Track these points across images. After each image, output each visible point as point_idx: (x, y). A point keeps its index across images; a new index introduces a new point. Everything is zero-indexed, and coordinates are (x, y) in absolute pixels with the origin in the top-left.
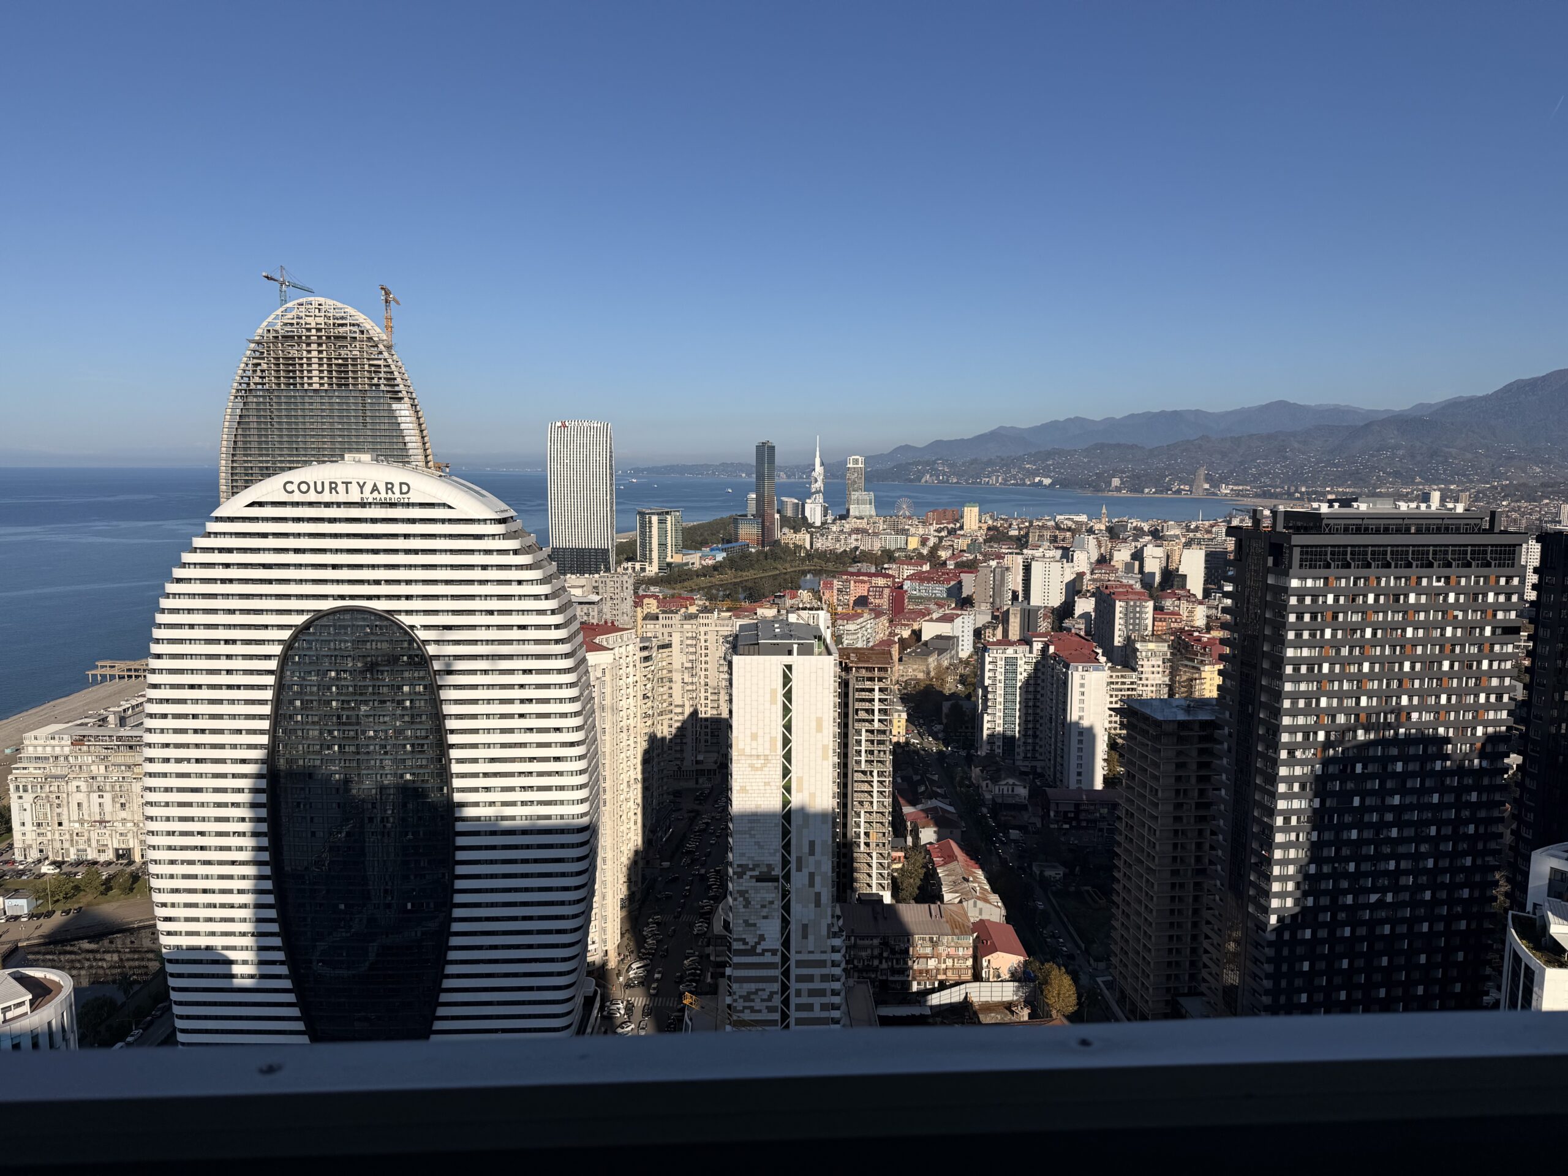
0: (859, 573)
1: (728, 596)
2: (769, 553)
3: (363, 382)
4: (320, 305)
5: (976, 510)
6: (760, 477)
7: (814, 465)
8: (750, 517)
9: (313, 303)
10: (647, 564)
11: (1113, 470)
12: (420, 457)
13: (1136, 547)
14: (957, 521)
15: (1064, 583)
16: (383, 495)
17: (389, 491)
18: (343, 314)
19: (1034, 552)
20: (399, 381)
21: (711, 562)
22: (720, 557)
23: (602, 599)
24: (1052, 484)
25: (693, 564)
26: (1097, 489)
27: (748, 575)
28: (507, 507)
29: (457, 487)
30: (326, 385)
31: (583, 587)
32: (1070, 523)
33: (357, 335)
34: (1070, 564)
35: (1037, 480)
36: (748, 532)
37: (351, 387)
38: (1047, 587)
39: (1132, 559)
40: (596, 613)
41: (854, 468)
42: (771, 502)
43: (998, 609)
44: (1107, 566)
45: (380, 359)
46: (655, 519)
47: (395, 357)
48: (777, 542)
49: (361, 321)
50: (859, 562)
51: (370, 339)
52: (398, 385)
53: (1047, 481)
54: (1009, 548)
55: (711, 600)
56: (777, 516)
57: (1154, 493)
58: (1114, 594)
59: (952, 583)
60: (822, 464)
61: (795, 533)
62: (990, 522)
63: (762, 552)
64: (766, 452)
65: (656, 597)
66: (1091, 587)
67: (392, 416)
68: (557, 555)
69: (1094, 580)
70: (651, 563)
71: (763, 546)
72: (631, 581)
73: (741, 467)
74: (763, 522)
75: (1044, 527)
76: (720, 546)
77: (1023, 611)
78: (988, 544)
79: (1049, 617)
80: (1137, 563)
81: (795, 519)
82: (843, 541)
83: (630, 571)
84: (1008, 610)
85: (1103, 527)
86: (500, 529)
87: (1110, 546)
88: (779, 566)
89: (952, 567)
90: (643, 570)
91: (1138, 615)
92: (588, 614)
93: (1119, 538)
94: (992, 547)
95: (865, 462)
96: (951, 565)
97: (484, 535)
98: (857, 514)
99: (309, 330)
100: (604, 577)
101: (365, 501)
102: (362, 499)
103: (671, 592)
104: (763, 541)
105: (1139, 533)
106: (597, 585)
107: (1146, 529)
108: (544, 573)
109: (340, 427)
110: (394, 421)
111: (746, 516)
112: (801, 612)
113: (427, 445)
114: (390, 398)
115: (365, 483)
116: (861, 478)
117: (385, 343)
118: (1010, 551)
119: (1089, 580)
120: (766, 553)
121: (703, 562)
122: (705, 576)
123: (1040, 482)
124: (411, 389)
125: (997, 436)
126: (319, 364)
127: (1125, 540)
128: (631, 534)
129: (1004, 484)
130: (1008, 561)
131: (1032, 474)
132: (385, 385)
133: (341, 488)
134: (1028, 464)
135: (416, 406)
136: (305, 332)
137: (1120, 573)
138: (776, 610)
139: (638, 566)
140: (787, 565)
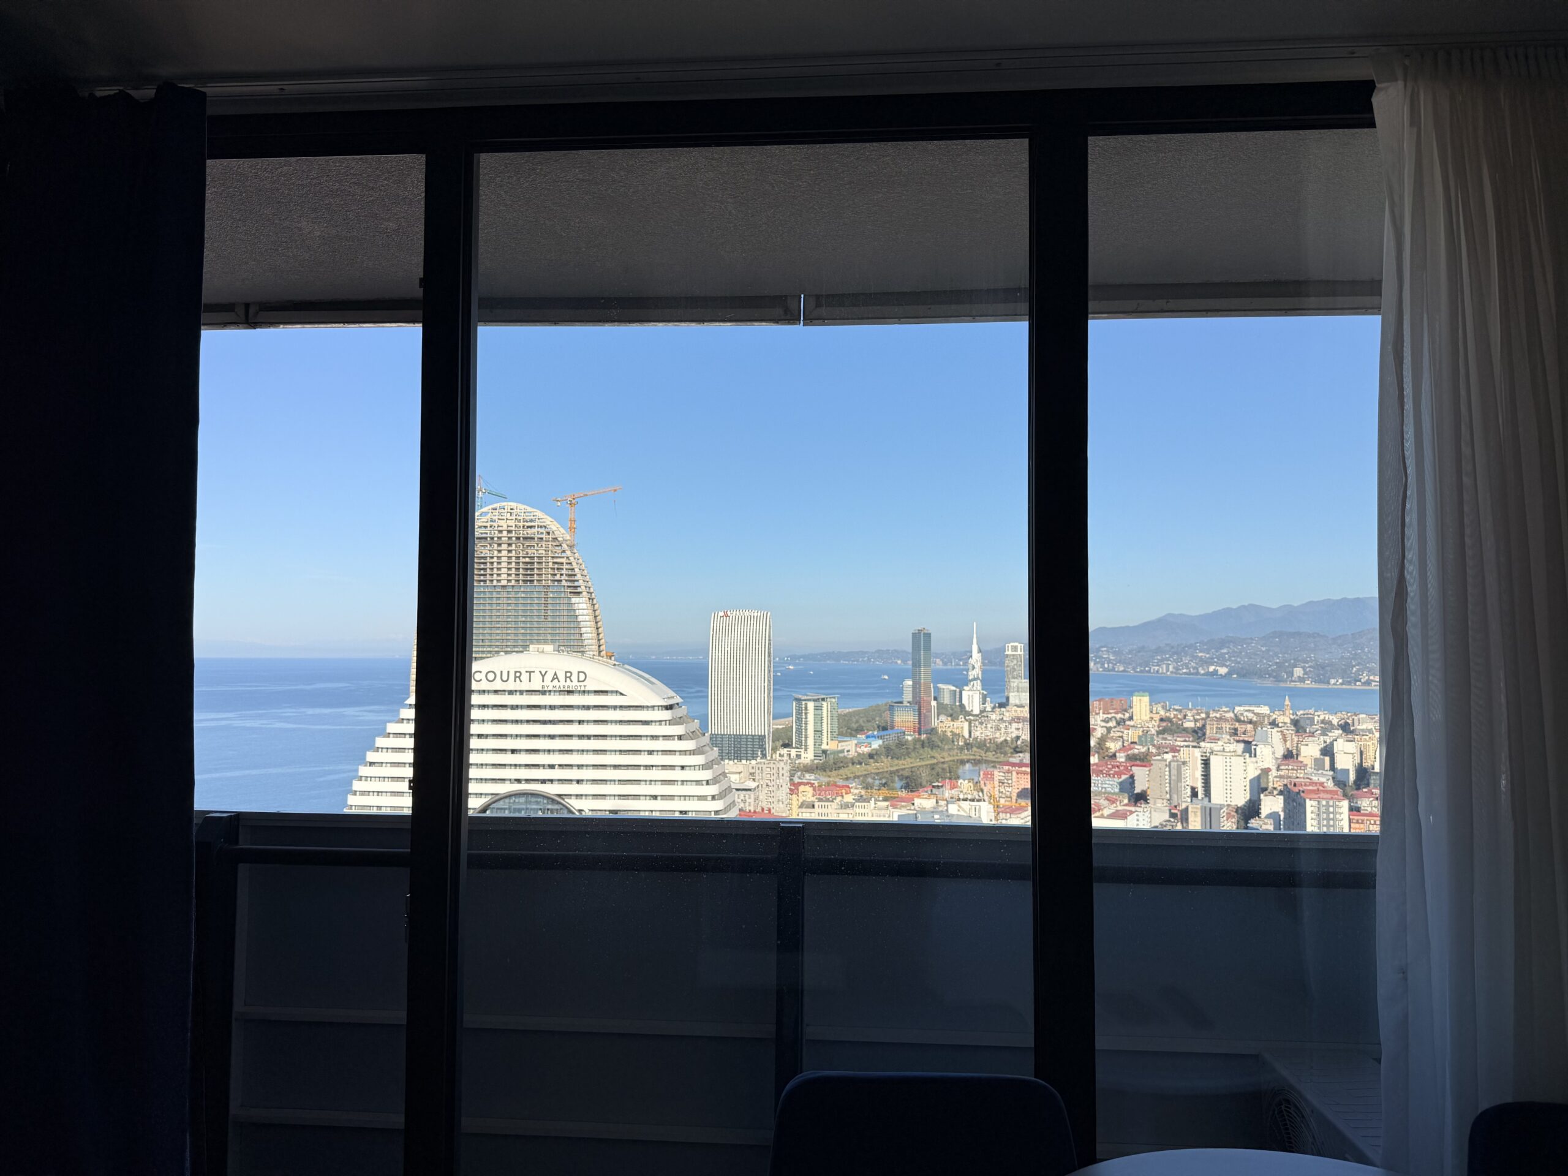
0: (1021, 764)
1: (884, 785)
2: (926, 741)
3: (547, 577)
4: (511, 509)
5: (1146, 699)
6: (916, 664)
7: (971, 652)
8: (905, 704)
9: (506, 508)
10: (803, 750)
11: (1294, 659)
12: (593, 647)
13: (1325, 742)
14: (1126, 711)
15: (1248, 780)
16: (562, 683)
17: (568, 679)
18: (532, 517)
19: (1212, 745)
20: (579, 577)
21: (866, 750)
22: (876, 744)
23: (758, 786)
24: (1229, 674)
25: (848, 751)
26: (1278, 679)
27: (906, 764)
28: (673, 694)
29: (628, 675)
30: (513, 582)
31: (740, 773)
32: (1250, 715)
33: (543, 536)
34: (1253, 759)
35: (1212, 669)
36: (905, 719)
37: (535, 583)
38: (1229, 784)
39: (1322, 754)
40: (752, 800)
41: (1013, 655)
42: (928, 689)
43: (1176, 807)
44: (1294, 762)
45: (563, 557)
46: (811, 705)
47: (577, 555)
48: (933, 731)
49: (548, 523)
50: (1021, 752)
51: (555, 539)
52: (577, 581)
53: (1223, 671)
54: (1185, 741)
55: (867, 789)
56: (934, 703)
57: (1342, 684)
58: (1303, 792)
59: (1124, 777)
60: (980, 651)
61: (953, 720)
62: (1162, 713)
63: (919, 740)
64: (921, 640)
65: (812, 785)
66: (1279, 785)
67: (571, 609)
68: (716, 740)
69: (1281, 777)
70: (806, 750)
71: (920, 734)
72: (788, 768)
73: (897, 654)
74: (920, 709)
75: (1220, 719)
76: (875, 733)
77: (1204, 809)
78: (1161, 736)
79: (1234, 817)
80: (1327, 759)
81: (952, 706)
82: (1003, 730)
83: (786, 758)
84: (1187, 809)
85: (1288, 720)
86: (667, 715)
87: (1296, 739)
88: (936, 755)
89: (1123, 760)
90: (798, 756)
91: (1331, 816)
92: (744, 801)
93: (1305, 732)
94: (1165, 739)
96: (1121, 758)
97: (652, 721)
98: (1018, 702)
99: (500, 532)
100: (761, 763)
101: (546, 689)
102: (543, 686)
103: (826, 779)
104: (920, 729)
105: (1327, 726)
106: (753, 771)
107: (1335, 722)
108: (706, 759)
109: (524, 619)
110: (572, 614)
111: (901, 703)
112: (962, 803)
113: (601, 636)
114: (570, 593)
115: (546, 672)
116: (1020, 665)
117: (568, 542)
118: (1186, 744)
119: (1276, 777)
120: (923, 741)
121: (858, 749)
122: (861, 764)
123: (1216, 671)
124: (590, 584)
125: (1164, 623)
126: (508, 563)
127: (1312, 734)
128: (787, 721)
129: (1176, 673)
130: (1183, 755)
131: (1206, 662)
132: (566, 581)
133: (525, 677)
134: (1201, 652)
135: (593, 599)
136: (497, 534)
137: (1309, 770)
138: (935, 801)
139: (793, 752)
140: (945, 754)
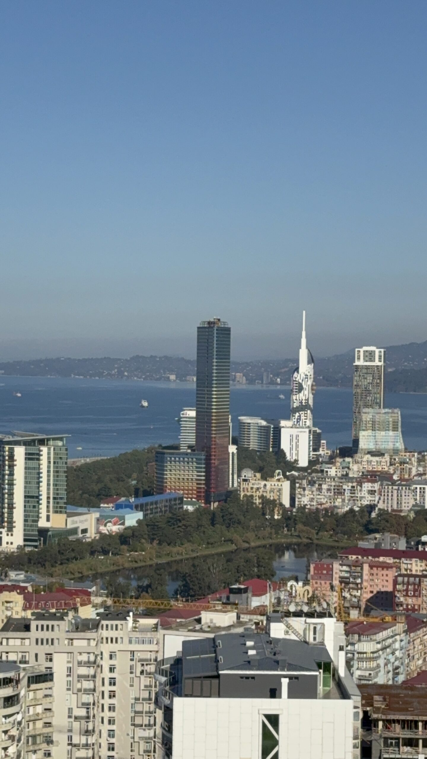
0: (377, 552)
1: (148, 589)
2: (219, 514)
6: (204, 381)
7: (297, 361)
8: (184, 449)
10: (4, 530)
21: (114, 528)
22: (133, 519)
25: (85, 531)
27: (182, 551)
36: (181, 477)
41: (367, 367)
42: (223, 425)
46: (20, 452)
50: (377, 531)
55: (117, 596)
56: (232, 449)
60: (311, 360)
61: (264, 478)
63: (206, 511)
64: (214, 338)
65: (22, 590)
70: (10, 529)
71: (208, 502)
73: (170, 363)
74: (210, 459)
76: (132, 500)
81: (262, 454)
82: (347, 494)
88: (236, 537)
95: (387, 358)
98: (372, 446)
103: (47, 580)
104: (207, 492)
111: (177, 448)
112: (292, 620)
116: (378, 385)
120: (214, 514)
121: (102, 528)
122: (105, 552)
138: (238, 615)
140: (250, 535)
